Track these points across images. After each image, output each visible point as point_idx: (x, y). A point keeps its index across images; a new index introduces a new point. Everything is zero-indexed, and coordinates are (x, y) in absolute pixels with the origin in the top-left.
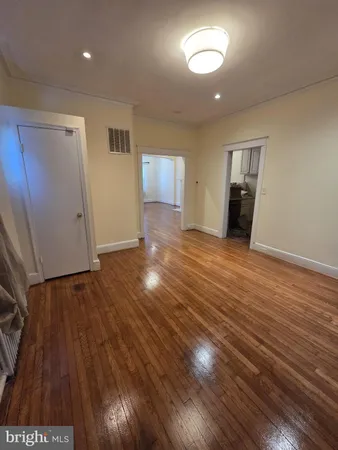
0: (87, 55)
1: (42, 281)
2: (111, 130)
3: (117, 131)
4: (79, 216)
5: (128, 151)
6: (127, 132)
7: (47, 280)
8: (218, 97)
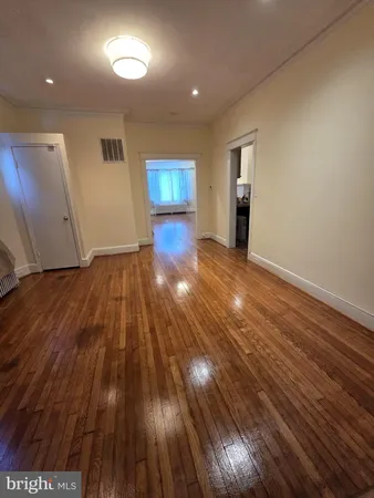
0: (50, 81)
1: (41, 270)
2: (103, 141)
3: (109, 141)
4: (66, 219)
5: (122, 159)
6: (120, 141)
7: (45, 271)
8: (195, 92)
